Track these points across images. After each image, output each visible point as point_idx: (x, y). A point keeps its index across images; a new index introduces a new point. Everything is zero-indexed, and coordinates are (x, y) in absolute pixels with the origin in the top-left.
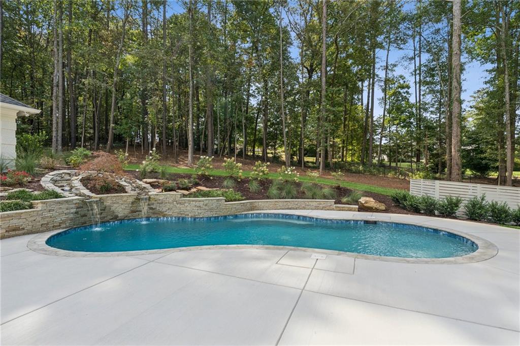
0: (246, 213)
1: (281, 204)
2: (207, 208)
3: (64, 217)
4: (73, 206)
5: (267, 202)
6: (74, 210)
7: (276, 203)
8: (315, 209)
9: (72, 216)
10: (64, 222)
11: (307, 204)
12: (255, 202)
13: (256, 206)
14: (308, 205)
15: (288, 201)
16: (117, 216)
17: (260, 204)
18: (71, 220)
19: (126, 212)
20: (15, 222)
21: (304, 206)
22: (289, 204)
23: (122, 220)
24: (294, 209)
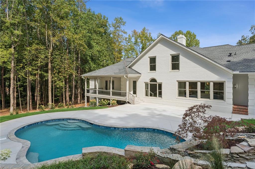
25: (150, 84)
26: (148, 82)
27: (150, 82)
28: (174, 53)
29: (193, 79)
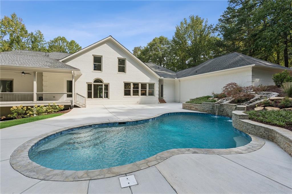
3: (208, 109)
4: (211, 106)
9: (210, 109)
10: (208, 110)
20: (196, 107)
25: (94, 85)
26: (92, 83)
27: (94, 82)
28: (121, 57)
29: (136, 81)
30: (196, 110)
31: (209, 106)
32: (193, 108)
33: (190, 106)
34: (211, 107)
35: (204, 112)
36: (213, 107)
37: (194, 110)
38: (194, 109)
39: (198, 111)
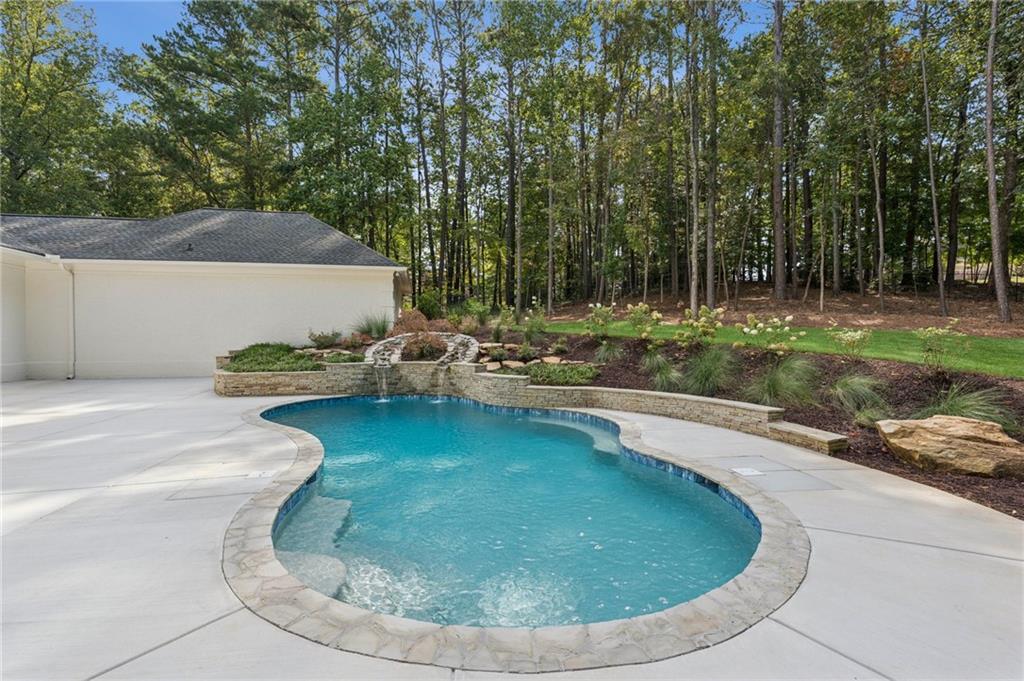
0: (563, 409)
1: (650, 402)
2: (495, 390)
3: (350, 383)
4: (361, 371)
5: (619, 393)
6: (362, 376)
7: (639, 399)
8: (724, 426)
9: (358, 382)
10: (350, 387)
11: (706, 409)
12: (595, 391)
13: (598, 400)
14: (708, 414)
15: (665, 398)
16: (416, 390)
17: (606, 395)
18: (358, 386)
19: (426, 385)
20: (303, 382)
21: (698, 413)
22: (667, 403)
23: (421, 394)
24: (677, 418)
30: (302, 391)
31: (354, 374)
32: (289, 385)
33: (273, 380)
34: (359, 376)
35: (335, 394)
36: (366, 374)
37: (293, 394)
38: (292, 389)
39: (311, 394)
